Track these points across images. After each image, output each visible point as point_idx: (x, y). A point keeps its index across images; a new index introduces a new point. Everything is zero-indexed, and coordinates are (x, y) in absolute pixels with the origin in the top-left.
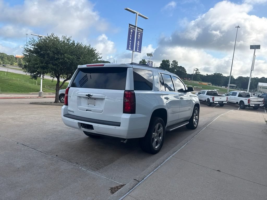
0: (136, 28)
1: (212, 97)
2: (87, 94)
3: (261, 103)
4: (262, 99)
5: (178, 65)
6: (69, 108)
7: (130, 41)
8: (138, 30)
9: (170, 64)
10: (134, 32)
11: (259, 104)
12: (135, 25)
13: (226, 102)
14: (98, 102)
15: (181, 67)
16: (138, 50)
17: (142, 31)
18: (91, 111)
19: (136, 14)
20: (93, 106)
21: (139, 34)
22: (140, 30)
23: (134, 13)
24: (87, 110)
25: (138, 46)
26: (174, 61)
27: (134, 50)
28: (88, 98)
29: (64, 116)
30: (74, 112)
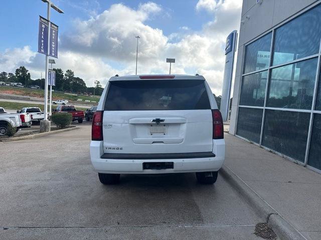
0: (50, 23)
2: (155, 119)
5: (74, 76)
6: (107, 144)
7: (42, 41)
8: (51, 26)
9: (64, 74)
10: (46, 28)
12: (47, 19)
14: (169, 130)
15: (78, 79)
16: (53, 54)
17: (57, 29)
18: (162, 142)
19: (47, 3)
20: (162, 135)
21: (54, 31)
22: (54, 26)
23: (45, 2)
24: (154, 142)
25: (53, 49)
26: (68, 70)
27: (49, 53)
28: (151, 125)
29: (102, 157)
30: (121, 149)
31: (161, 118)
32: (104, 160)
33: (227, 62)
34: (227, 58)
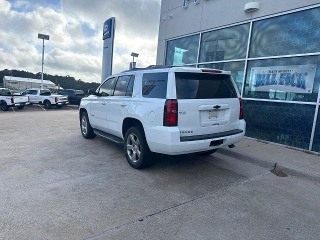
1: (10, 97)
3: (66, 100)
4: (66, 97)
6: (181, 129)
11: (65, 102)
13: (29, 103)
14: (221, 114)
18: (218, 124)
20: (215, 118)
24: (213, 125)
28: (210, 111)
29: (181, 141)
30: (192, 132)
31: (219, 105)
32: (184, 143)
33: (105, 48)
34: (105, 43)
